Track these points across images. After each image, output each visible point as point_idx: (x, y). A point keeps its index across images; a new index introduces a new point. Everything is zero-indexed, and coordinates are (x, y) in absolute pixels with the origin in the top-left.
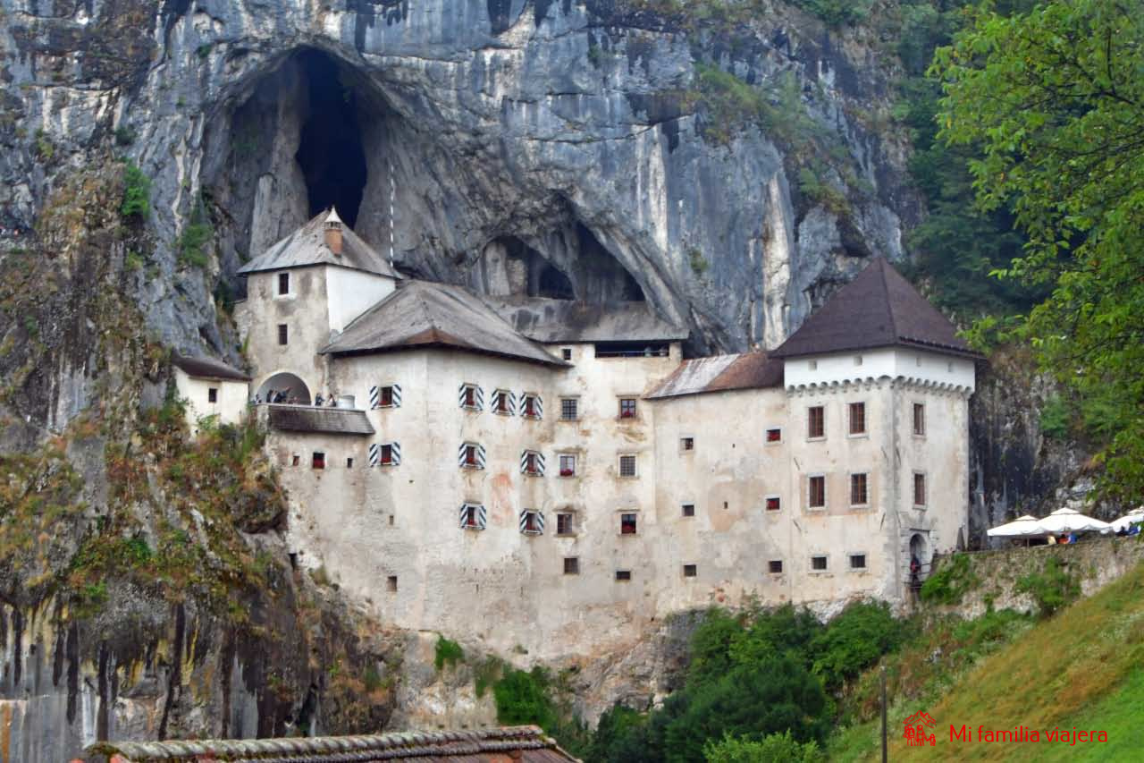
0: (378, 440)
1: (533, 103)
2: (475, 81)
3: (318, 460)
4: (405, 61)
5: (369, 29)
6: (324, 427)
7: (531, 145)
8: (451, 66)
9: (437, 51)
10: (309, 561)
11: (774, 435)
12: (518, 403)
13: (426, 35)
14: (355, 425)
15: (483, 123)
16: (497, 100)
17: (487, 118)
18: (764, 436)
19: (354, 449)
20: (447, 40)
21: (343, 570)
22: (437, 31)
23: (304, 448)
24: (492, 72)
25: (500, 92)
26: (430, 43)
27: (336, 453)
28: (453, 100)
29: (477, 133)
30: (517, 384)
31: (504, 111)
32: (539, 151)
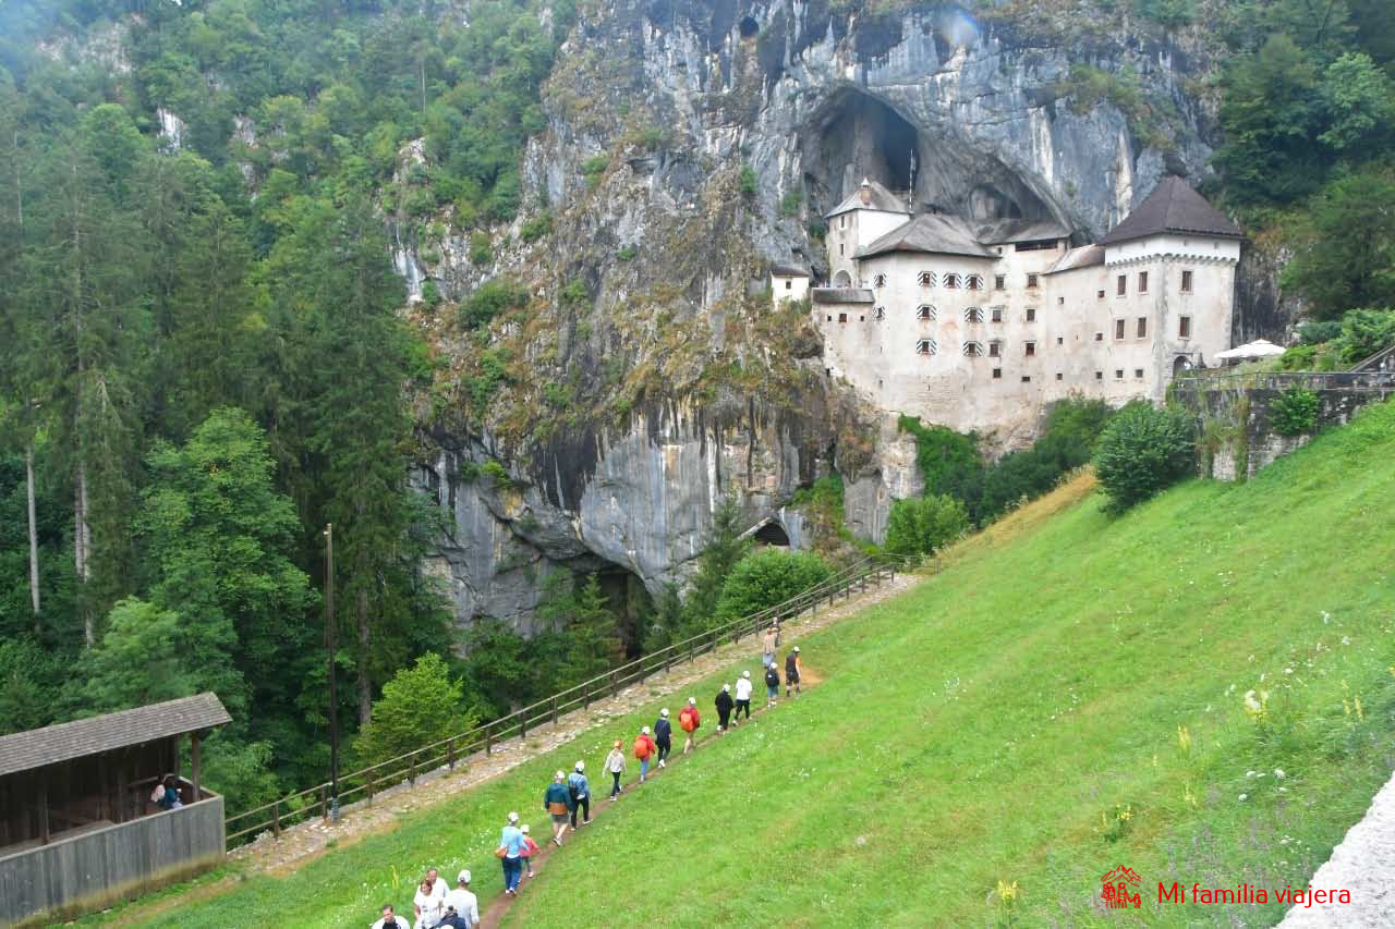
0: (877, 306)
1: (968, 102)
2: (932, 95)
3: (843, 318)
4: (893, 88)
5: (869, 72)
6: (844, 299)
7: (969, 128)
8: (918, 87)
9: (909, 79)
10: (836, 373)
11: (1102, 294)
12: (963, 281)
13: (901, 70)
14: (865, 297)
15: (942, 119)
16: (947, 105)
17: (944, 115)
18: (1096, 294)
19: (865, 311)
20: (914, 72)
21: (857, 377)
22: (907, 67)
23: (835, 312)
24: (942, 87)
25: (949, 99)
26: (904, 74)
27: (853, 313)
28: (923, 107)
29: (940, 125)
30: (963, 271)
31: (951, 110)
32: (974, 131)
